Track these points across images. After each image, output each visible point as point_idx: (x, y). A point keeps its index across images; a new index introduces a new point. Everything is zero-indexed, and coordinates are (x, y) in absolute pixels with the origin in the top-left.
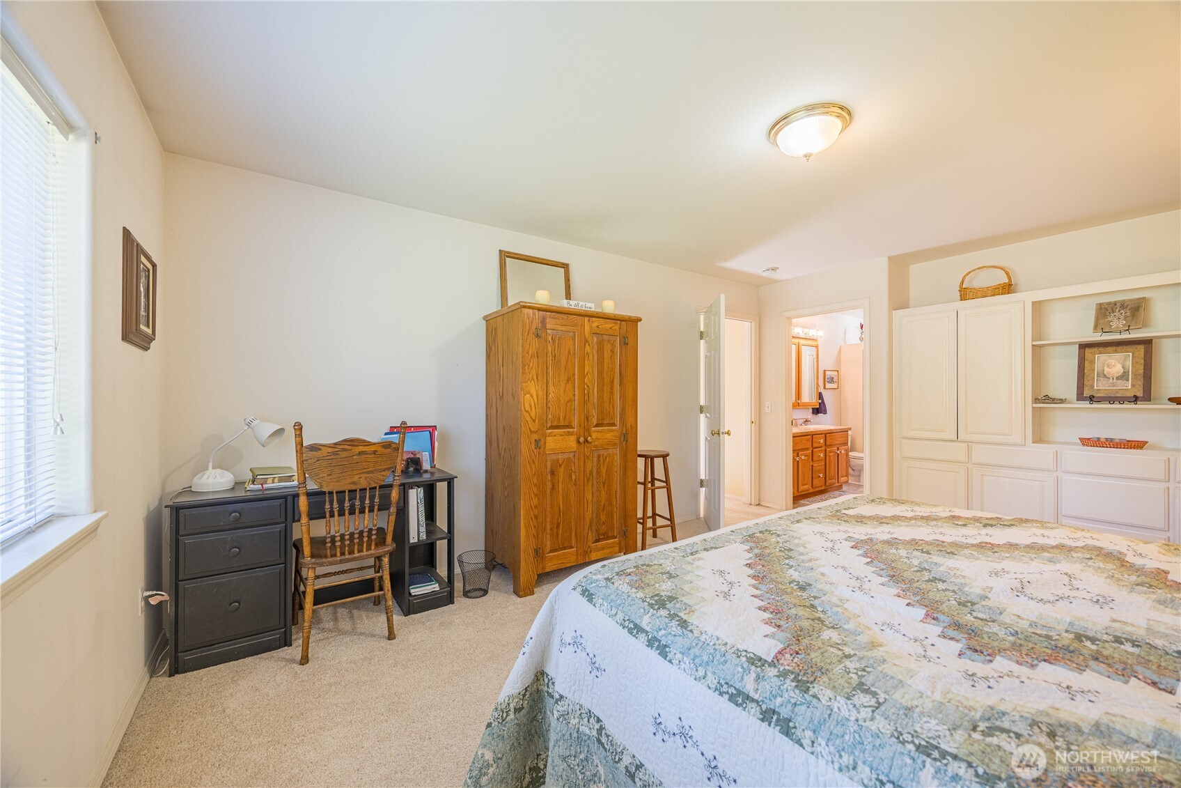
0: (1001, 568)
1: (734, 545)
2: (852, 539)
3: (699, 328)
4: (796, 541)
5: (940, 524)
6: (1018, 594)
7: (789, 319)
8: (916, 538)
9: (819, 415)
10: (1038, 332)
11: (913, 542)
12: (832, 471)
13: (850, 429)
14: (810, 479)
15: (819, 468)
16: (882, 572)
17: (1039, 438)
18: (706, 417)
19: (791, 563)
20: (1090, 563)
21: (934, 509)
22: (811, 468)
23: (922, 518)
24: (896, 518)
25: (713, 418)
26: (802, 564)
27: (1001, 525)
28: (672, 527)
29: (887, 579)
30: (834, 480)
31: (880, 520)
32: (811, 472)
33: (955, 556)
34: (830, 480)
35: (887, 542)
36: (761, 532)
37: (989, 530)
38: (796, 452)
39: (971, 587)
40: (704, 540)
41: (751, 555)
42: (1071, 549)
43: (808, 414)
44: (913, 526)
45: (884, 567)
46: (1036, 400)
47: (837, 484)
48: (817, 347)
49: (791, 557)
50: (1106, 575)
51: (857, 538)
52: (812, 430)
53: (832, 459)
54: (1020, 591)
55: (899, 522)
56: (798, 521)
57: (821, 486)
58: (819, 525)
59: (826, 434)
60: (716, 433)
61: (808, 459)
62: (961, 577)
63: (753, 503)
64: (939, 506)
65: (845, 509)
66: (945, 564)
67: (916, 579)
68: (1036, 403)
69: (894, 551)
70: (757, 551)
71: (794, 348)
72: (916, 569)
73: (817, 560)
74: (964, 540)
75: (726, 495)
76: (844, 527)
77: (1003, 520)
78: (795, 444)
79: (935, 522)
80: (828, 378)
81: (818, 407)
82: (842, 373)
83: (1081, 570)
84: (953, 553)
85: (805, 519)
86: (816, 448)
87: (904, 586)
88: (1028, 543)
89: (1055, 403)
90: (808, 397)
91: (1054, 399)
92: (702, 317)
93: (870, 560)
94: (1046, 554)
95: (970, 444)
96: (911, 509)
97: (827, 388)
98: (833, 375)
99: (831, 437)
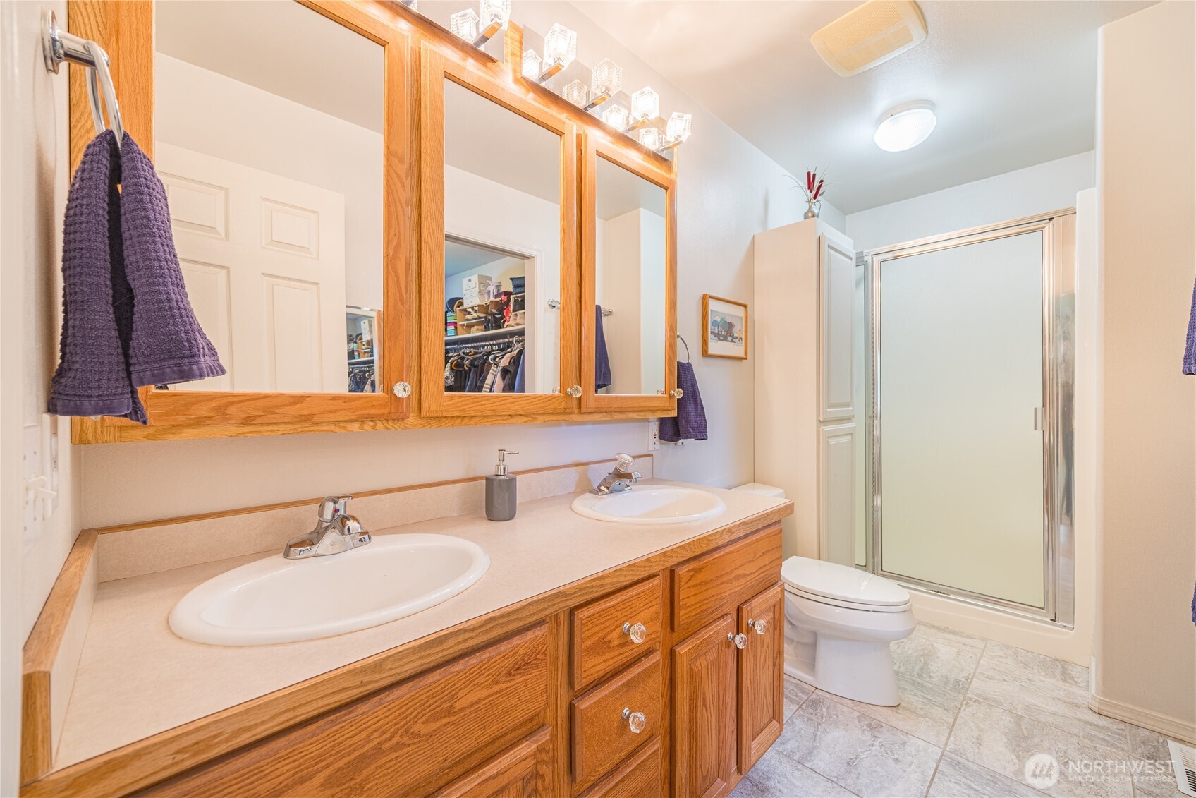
9: (684, 441)
48: (668, 188)
80: (715, 323)
81: (674, 414)
82: (758, 312)
97: (710, 352)
98: (733, 316)
99: (700, 577)
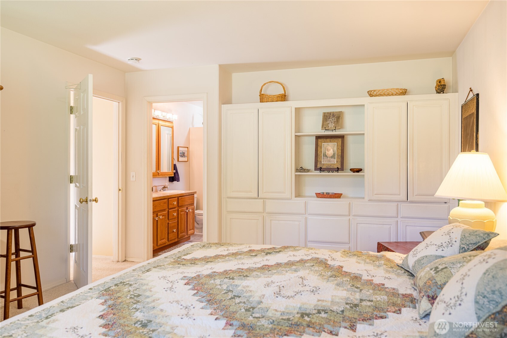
0: (271, 281)
1: (91, 301)
2: (186, 278)
3: (69, 103)
4: (144, 288)
5: (242, 257)
6: (278, 296)
7: (150, 103)
8: (227, 269)
9: (174, 182)
10: (298, 128)
11: (225, 273)
12: (182, 226)
13: (195, 192)
14: (167, 234)
15: (173, 225)
16: (203, 299)
17: (298, 195)
18: (76, 186)
19: (138, 307)
20: (313, 269)
21: (241, 247)
22: (167, 225)
23: (233, 254)
24: (217, 257)
25: (81, 187)
26: (147, 306)
27: (275, 252)
28: (38, 295)
29: (205, 304)
30: (184, 234)
31: (207, 260)
32: (167, 229)
33: (248, 278)
34: (181, 233)
35: (210, 276)
36: (116, 285)
37: (269, 257)
38: (155, 213)
39: (254, 297)
40: (62, 302)
41: (105, 307)
42: (305, 261)
43: (166, 182)
44: (227, 261)
45: (205, 295)
46: (297, 170)
47: (186, 236)
48: (172, 128)
49: (138, 302)
50: (318, 274)
51: (189, 276)
52: (168, 195)
53: (183, 217)
54: (278, 294)
55: (219, 259)
56: (148, 271)
57: (175, 239)
58: (164, 271)
59: (179, 197)
60: (84, 201)
61: (165, 218)
62: (249, 292)
63: (120, 260)
64: (244, 244)
65: (185, 255)
66: (241, 284)
67: (223, 299)
68: (297, 172)
69: (212, 281)
70: (110, 302)
71: (154, 128)
72: (225, 292)
73: (159, 299)
74: (254, 266)
75: (93, 256)
76: (182, 269)
77: (276, 248)
78: (154, 206)
79: (240, 256)
80: (181, 153)
81: (173, 176)
82: (191, 149)
83: (308, 274)
84: (247, 276)
85: (154, 267)
86: (171, 209)
87: (216, 306)
88: (286, 262)
89: (305, 172)
90: (166, 168)
91: (305, 170)
92: (72, 93)
93: (196, 291)
94: (294, 267)
95: (265, 200)
96: (227, 249)
97: (180, 160)
98: (185, 151)
99: (182, 200)
